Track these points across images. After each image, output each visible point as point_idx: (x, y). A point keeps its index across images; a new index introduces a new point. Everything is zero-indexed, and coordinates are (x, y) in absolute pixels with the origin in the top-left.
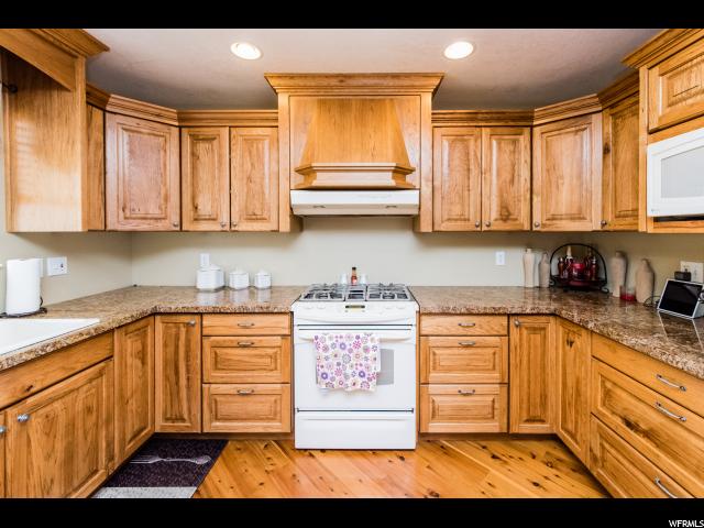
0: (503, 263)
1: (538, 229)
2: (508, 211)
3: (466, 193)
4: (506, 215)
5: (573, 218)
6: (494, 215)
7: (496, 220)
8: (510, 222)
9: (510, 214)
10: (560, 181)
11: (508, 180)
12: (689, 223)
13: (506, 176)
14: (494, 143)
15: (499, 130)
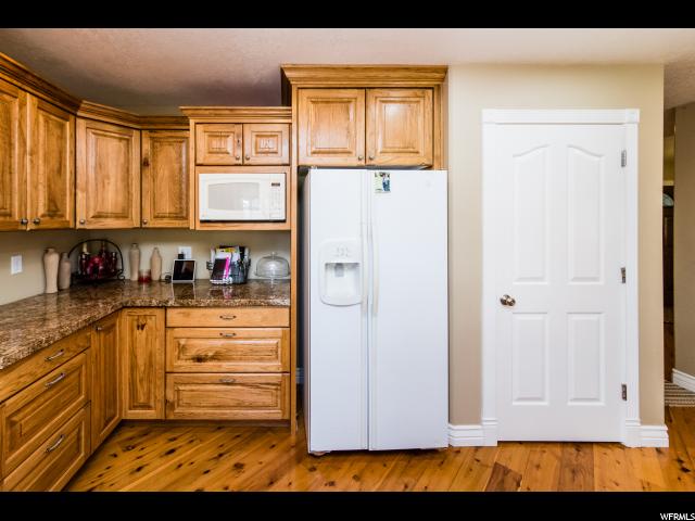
0: (20, 271)
1: (82, 227)
2: (56, 206)
3: (8, 176)
4: (54, 210)
5: (117, 216)
6: (42, 210)
7: (43, 216)
8: (56, 219)
9: (58, 210)
10: (106, 181)
11: (56, 169)
12: (220, 225)
13: (54, 163)
14: (41, 119)
15: (48, 106)
